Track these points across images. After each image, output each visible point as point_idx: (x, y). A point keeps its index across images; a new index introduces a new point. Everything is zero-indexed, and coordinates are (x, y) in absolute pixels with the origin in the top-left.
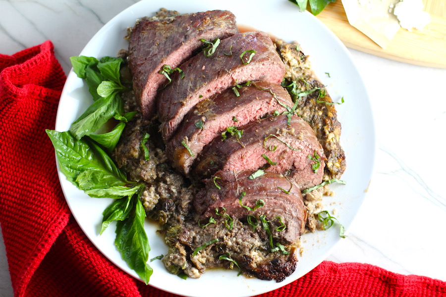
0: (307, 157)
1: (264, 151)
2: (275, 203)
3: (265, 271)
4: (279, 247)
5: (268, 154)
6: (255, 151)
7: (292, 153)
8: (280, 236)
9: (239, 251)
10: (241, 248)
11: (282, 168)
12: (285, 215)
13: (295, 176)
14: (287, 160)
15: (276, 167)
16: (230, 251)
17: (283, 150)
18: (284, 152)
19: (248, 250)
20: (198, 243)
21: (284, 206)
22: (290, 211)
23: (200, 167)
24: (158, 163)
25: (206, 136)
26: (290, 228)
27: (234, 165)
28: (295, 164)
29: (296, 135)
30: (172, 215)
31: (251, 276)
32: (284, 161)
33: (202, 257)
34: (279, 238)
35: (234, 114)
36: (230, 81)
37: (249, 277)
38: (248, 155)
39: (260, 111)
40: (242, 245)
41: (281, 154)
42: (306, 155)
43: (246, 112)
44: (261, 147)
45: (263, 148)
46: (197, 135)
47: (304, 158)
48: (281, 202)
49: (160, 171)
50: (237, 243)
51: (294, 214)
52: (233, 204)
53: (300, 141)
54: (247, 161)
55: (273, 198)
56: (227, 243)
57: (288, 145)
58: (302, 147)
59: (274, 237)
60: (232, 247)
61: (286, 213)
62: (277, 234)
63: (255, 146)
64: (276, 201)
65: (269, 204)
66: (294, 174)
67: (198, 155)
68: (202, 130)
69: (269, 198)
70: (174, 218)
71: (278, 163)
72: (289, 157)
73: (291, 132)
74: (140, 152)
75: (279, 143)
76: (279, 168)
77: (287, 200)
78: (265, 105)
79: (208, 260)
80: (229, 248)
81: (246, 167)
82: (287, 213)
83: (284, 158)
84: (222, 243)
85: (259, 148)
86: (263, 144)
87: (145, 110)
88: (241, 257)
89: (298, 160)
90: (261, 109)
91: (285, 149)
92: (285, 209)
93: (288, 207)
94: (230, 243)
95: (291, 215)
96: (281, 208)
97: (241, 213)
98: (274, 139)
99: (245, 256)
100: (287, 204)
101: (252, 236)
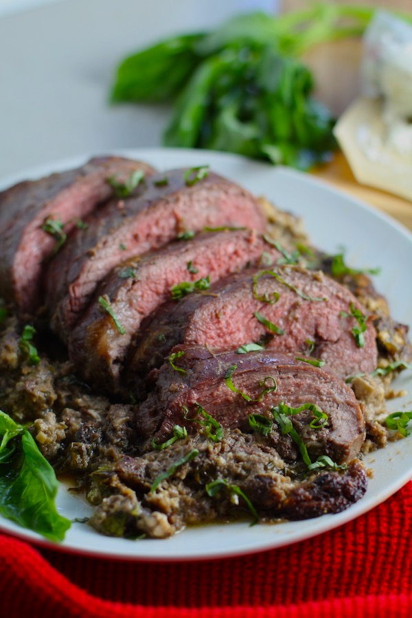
0: (339, 317)
1: (256, 305)
2: (298, 385)
3: (307, 499)
4: (323, 461)
5: (264, 312)
6: (240, 304)
7: (310, 309)
8: (320, 440)
9: (244, 473)
10: (248, 465)
11: (296, 340)
12: (323, 403)
13: (325, 355)
14: (303, 323)
15: (285, 340)
16: (225, 477)
17: (292, 303)
18: (295, 306)
19: (262, 466)
20: (156, 471)
21: (315, 388)
22: (329, 394)
23: (140, 355)
24: (55, 374)
25: (142, 296)
26: (337, 423)
27: (205, 333)
28: (322, 331)
29: (309, 273)
30: (96, 451)
31: (279, 520)
32: (299, 326)
33: (171, 496)
34: (318, 444)
35: (189, 257)
36: (172, 222)
37: (276, 523)
38: (229, 311)
39: (234, 257)
40: (249, 460)
41: (289, 312)
42: (337, 313)
43: (211, 256)
44: (250, 296)
45: (254, 298)
46: (125, 291)
47: (333, 319)
48: (309, 381)
49: (63, 389)
50: (238, 460)
51: (339, 398)
52: (215, 394)
53: (319, 284)
54: (228, 324)
55: (290, 375)
56: (217, 463)
57: (299, 292)
58: (326, 296)
59: (309, 443)
60: (229, 468)
61: (322, 400)
62: (314, 437)
63: (239, 295)
64: (298, 381)
65: (285, 387)
66: (321, 351)
67: (133, 337)
68: (134, 283)
69: (284, 376)
70: (100, 456)
71: (287, 331)
72: (306, 317)
73: (300, 268)
74: (20, 353)
75: (281, 287)
76: (291, 341)
77: (319, 375)
78: (242, 244)
79: (183, 502)
80: (222, 472)
81: (228, 339)
82: (325, 398)
83: (296, 319)
84: (207, 460)
85: (246, 300)
86: (252, 291)
87: (22, 298)
88: (251, 481)
89: (323, 321)
90: (236, 253)
91: (295, 300)
92: (319, 393)
93: (325, 388)
94: (222, 461)
95: (334, 401)
96: (311, 393)
97: (234, 417)
98: (270, 281)
99: (258, 477)
100: (321, 383)
101: (265, 451)
